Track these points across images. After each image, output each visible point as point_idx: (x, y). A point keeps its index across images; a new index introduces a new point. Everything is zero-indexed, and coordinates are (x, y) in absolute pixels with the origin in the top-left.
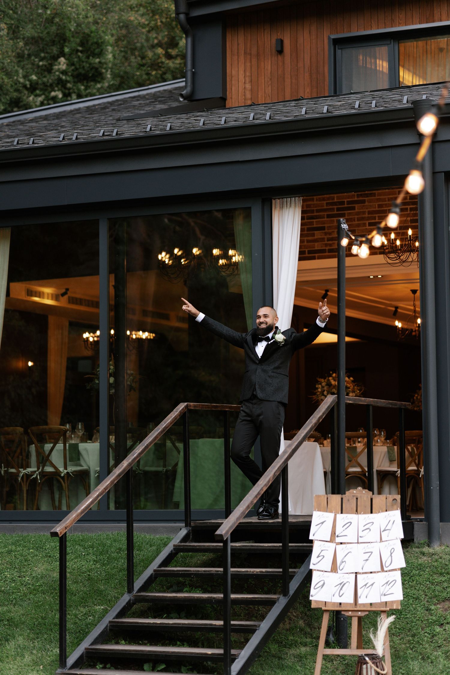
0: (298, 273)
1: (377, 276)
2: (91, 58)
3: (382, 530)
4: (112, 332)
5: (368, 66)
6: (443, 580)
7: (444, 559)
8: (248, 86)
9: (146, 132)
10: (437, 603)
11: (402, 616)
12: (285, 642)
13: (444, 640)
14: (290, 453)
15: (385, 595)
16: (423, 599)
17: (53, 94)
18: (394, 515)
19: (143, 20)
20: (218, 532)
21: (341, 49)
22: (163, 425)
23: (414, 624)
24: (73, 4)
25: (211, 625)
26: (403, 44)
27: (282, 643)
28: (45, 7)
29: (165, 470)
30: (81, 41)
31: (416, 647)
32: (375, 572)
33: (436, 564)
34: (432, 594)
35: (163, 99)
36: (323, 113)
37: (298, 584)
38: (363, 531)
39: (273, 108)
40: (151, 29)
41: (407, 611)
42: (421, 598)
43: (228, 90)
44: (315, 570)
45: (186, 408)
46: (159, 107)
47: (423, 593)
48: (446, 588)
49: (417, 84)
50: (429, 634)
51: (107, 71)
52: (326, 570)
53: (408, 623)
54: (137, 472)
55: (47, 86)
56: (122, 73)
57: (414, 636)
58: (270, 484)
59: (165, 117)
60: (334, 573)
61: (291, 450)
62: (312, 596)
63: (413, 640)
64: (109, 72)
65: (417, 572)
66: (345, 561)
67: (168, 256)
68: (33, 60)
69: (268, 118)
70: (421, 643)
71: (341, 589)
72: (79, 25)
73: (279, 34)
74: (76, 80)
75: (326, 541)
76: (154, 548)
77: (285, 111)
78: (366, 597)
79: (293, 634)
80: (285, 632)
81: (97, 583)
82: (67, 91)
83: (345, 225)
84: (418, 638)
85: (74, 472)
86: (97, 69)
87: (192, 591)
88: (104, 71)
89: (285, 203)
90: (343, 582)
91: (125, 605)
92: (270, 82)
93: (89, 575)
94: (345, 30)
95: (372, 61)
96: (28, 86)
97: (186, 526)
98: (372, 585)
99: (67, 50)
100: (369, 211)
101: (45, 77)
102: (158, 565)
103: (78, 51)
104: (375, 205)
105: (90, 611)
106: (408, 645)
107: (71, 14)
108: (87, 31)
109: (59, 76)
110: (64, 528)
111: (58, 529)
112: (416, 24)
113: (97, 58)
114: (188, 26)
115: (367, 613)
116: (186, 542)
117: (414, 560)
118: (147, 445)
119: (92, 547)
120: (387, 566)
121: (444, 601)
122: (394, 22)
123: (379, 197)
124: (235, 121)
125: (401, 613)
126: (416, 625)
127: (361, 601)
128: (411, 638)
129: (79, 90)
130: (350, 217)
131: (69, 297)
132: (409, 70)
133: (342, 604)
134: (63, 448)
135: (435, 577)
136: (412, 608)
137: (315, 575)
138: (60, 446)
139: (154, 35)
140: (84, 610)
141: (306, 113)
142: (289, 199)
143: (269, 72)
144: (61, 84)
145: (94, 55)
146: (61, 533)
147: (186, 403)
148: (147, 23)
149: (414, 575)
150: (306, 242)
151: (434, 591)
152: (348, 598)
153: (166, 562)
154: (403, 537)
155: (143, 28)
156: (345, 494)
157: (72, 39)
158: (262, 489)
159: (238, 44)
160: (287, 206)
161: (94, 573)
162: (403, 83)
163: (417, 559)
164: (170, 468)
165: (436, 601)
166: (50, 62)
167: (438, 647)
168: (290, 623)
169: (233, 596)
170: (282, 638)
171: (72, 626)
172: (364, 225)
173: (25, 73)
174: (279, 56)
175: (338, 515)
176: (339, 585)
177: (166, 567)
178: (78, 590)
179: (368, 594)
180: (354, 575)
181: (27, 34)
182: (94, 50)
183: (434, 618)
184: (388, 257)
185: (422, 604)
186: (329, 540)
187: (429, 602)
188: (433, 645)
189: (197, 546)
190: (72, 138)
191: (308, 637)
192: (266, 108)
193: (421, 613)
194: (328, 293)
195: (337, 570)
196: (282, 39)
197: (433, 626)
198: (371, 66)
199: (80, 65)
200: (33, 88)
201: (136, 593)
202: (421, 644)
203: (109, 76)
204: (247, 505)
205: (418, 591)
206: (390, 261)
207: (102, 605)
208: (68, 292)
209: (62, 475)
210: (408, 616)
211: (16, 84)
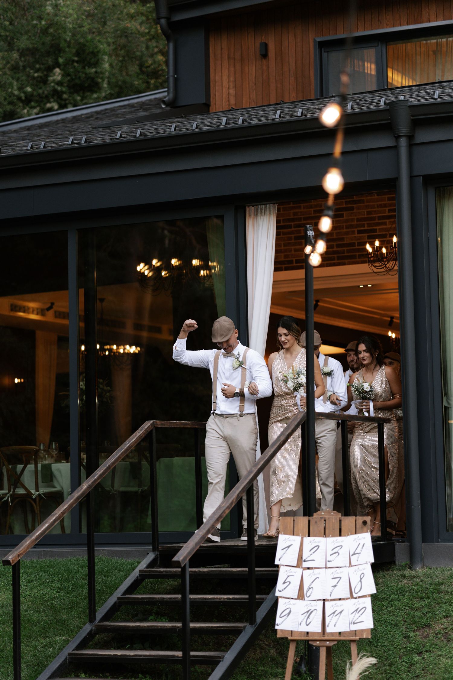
0: (273, 285)
1: (367, 286)
2: (87, 68)
3: (351, 554)
4: (83, 348)
5: (356, 69)
6: (423, 605)
7: (426, 582)
8: (232, 91)
9: (116, 139)
10: (417, 630)
11: (379, 644)
12: (255, 673)
13: (422, 670)
14: (256, 472)
15: (354, 623)
16: (401, 625)
17: (48, 105)
18: (364, 538)
19: (144, 29)
20: (175, 559)
21: (327, 52)
22: (127, 445)
23: (391, 652)
24: (67, 13)
25: (174, 656)
26: (392, 46)
27: (251, 674)
28: (40, 18)
29: (140, 491)
30: (77, 51)
31: (392, 677)
32: (343, 599)
33: (416, 588)
34: (411, 619)
35: (148, 107)
36: (297, 116)
37: (266, 612)
38: (331, 555)
39: (250, 112)
40: (151, 37)
41: (384, 639)
42: (399, 624)
43: (212, 95)
44: (281, 597)
45: (152, 426)
46: (141, 114)
47: (402, 619)
48: (426, 613)
49: (407, 85)
50: (407, 663)
51: (103, 80)
52: (292, 597)
53: (385, 652)
54: (111, 493)
55: (42, 97)
56: (120, 83)
57: (390, 665)
58: (233, 506)
59: (142, 124)
60: (301, 601)
61: (257, 469)
62: (278, 625)
63: (390, 670)
64: (106, 81)
65: (396, 596)
66: (312, 588)
67: (146, 267)
68: (29, 71)
69: (240, 122)
70: (398, 672)
71: (308, 617)
72: (74, 35)
73: (263, 38)
74: (72, 90)
75: (293, 566)
76: (123, 573)
77: (261, 115)
78: (335, 626)
79: (263, 664)
80: (255, 662)
81: (59, 612)
82: (63, 102)
83: (311, 232)
84: (395, 667)
85: (46, 494)
86: (92, 79)
87: (158, 620)
88: (100, 80)
89: (260, 210)
90: (310, 610)
91: (86, 636)
92: (255, 87)
93: (52, 604)
94: (331, 32)
95: (360, 63)
96: (23, 98)
97: (154, 550)
98: (341, 612)
99: (61, 60)
100: (357, 219)
101: (41, 88)
102: (122, 593)
103: (73, 61)
104: (364, 212)
105: (50, 643)
106: (384, 675)
107: (65, 23)
108: (82, 40)
109: (54, 87)
110: (17, 556)
111: (10, 557)
112: (404, 25)
113: (93, 68)
114: (170, 31)
115: (336, 643)
116: (153, 568)
117: (394, 584)
118: (109, 465)
119: (58, 573)
120: (356, 592)
121: (423, 628)
122: (381, 23)
123: (367, 204)
124: (208, 126)
125: (378, 640)
126: (394, 653)
127: (329, 630)
128: (387, 668)
129: (75, 100)
130: (339, 225)
131: (55, 312)
132: (398, 71)
133: (309, 633)
134: (34, 469)
135: (415, 601)
136: (389, 635)
137: (281, 602)
138: (31, 467)
139: (155, 44)
140: (44, 641)
141: (280, 117)
142: (264, 206)
143: (254, 76)
144: (56, 95)
145: (90, 65)
146: (13, 561)
147: (152, 421)
148: (147, 31)
149: (393, 600)
150: (293, 251)
151: (413, 617)
152: (315, 627)
153: (131, 589)
154: (373, 561)
155: (143, 37)
156: (313, 516)
157: (67, 49)
158: (224, 512)
159: (221, 49)
160: (261, 214)
161: (57, 602)
162: (392, 84)
163: (397, 582)
164: (146, 488)
165: (416, 628)
166: (45, 73)
167: (416, 677)
168: (261, 653)
169: (192, 625)
170: (252, 668)
171: (30, 659)
172: (353, 232)
173: (19, 85)
174: (263, 60)
175: (305, 539)
176: (306, 613)
177: (131, 594)
178: (39, 620)
179: (336, 623)
180: (322, 602)
181: (22, 46)
182: (91, 59)
183: (413, 646)
184: (374, 266)
185: (400, 630)
186: (295, 565)
187: (408, 629)
188: (410, 674)
189: (164, 571)
190: (40, 147)
191: (279, 667)
192: (243, 113)
193: (399, 641)
194: (319, 303)
195: (304, 597)
196: (267, 42)
197: (411, 655)
198: (359, 69)
199: (76, 76)
200: (27, 101)
201: (98, 623)
202: (398, 674)
203: (105, 85)
204: (207, 529)
205: (397, 616)
206: (375, 270)
207: (63, 636)
208: (54, 306)
209: (34, 497)
210: (385, 644)
211: (10, 97)
